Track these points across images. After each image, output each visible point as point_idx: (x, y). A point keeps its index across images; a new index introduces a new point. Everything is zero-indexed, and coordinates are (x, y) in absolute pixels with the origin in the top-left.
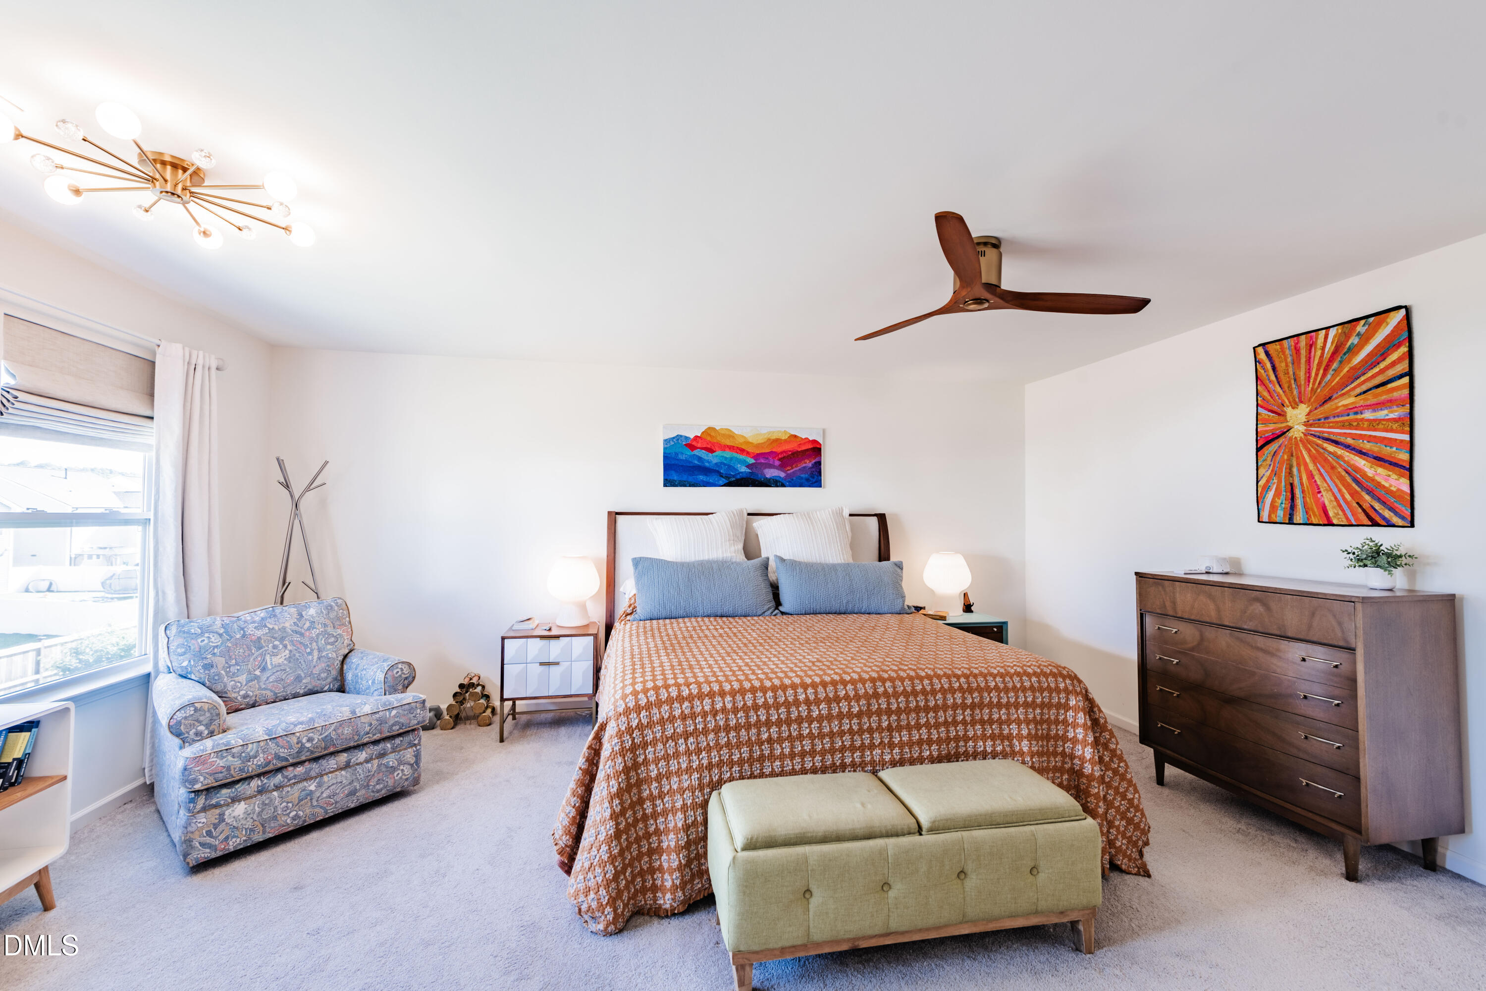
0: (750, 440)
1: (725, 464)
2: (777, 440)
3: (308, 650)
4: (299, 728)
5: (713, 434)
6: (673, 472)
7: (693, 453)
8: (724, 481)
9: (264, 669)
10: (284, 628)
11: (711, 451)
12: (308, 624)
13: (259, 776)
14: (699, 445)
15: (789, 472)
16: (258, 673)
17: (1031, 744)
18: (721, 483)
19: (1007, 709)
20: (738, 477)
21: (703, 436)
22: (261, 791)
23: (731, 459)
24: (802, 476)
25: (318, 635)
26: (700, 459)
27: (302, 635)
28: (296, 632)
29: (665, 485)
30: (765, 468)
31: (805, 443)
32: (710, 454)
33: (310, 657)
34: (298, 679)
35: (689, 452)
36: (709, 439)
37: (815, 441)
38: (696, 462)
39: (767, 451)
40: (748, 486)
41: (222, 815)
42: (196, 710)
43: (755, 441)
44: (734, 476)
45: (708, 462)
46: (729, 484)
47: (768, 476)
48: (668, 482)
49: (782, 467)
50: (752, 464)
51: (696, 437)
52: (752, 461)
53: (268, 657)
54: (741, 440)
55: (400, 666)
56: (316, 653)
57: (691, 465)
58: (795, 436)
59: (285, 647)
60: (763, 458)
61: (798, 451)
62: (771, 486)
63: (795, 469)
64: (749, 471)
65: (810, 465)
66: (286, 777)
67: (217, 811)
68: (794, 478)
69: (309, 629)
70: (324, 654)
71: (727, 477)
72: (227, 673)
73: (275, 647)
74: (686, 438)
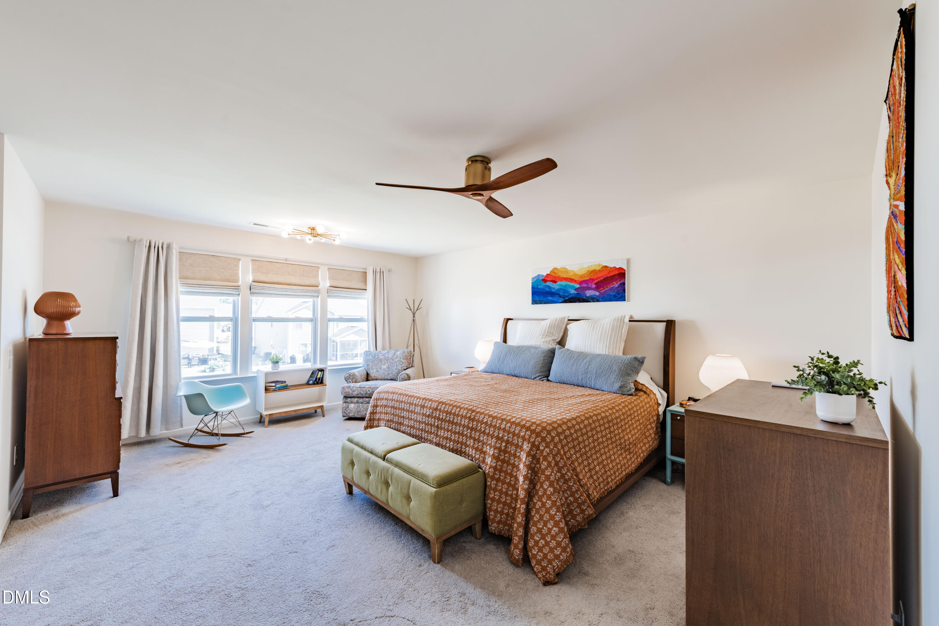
0: (577, 273)
1: (562, 289)
2: (594, 271)
3: (393, 365)
4: (367, 387)
5: (556, 272)
6: (536, 296)
7: (545, 284)
8: (562, 300)
9: (381, 369)
10: (389, 357)
11: (555, 282)
12: (396, 357)
13: (358, 397)
14: (549, 279)
15: (601, 292)
16: (379, 370)
17: (492, 461)
18: (560, 301)
19: (488, 437)
20: (570, 297)
21: (551, 274)
22: (358, 402)
23: (566, 286)
24: (611, 293)
25: (397, 361)
26: (549, 287)
27: (393, 360)
28: (392, 359)
29: (532, 304)
30: (586, 290)
31: (613, 271)
32: (554, 284)
33: (393, 368)
34: (388, 374)
35: (544, 284)
36: (554, 275)
37: (620, 269)
38: (547, 289)
39: (588, 278)
40: (575, 302)
41: (348, 405)
42: (349, 375)
43: (580, 273)
44: (567, 296)
45: (554, 289)
46: (565, 302)
47: (588, 295)
48: (534, 302)
49: (597, 288)
50: (578, 288)
51: (548, 274)
52: (577, 286)
53: (382, 365)
54: (572, 274)
55: (404, 375)
56: (395, 367)
57: (545, 291)
58: (606, 267)
59: (388, 363)
60: (585, 283)
61: (608, 277)
62: (590, 302)
63: (606, 289)
64: (576, 292)
65: (617, 286)
66: (363, 400)
67: (348, 404)
68: (605, 296)
69: (395, 358)
70: (398, 367)
71: (564, 297)
72: (372, 368)
73: (385, 363)
74: (542, 275)
